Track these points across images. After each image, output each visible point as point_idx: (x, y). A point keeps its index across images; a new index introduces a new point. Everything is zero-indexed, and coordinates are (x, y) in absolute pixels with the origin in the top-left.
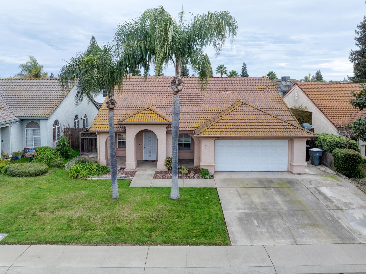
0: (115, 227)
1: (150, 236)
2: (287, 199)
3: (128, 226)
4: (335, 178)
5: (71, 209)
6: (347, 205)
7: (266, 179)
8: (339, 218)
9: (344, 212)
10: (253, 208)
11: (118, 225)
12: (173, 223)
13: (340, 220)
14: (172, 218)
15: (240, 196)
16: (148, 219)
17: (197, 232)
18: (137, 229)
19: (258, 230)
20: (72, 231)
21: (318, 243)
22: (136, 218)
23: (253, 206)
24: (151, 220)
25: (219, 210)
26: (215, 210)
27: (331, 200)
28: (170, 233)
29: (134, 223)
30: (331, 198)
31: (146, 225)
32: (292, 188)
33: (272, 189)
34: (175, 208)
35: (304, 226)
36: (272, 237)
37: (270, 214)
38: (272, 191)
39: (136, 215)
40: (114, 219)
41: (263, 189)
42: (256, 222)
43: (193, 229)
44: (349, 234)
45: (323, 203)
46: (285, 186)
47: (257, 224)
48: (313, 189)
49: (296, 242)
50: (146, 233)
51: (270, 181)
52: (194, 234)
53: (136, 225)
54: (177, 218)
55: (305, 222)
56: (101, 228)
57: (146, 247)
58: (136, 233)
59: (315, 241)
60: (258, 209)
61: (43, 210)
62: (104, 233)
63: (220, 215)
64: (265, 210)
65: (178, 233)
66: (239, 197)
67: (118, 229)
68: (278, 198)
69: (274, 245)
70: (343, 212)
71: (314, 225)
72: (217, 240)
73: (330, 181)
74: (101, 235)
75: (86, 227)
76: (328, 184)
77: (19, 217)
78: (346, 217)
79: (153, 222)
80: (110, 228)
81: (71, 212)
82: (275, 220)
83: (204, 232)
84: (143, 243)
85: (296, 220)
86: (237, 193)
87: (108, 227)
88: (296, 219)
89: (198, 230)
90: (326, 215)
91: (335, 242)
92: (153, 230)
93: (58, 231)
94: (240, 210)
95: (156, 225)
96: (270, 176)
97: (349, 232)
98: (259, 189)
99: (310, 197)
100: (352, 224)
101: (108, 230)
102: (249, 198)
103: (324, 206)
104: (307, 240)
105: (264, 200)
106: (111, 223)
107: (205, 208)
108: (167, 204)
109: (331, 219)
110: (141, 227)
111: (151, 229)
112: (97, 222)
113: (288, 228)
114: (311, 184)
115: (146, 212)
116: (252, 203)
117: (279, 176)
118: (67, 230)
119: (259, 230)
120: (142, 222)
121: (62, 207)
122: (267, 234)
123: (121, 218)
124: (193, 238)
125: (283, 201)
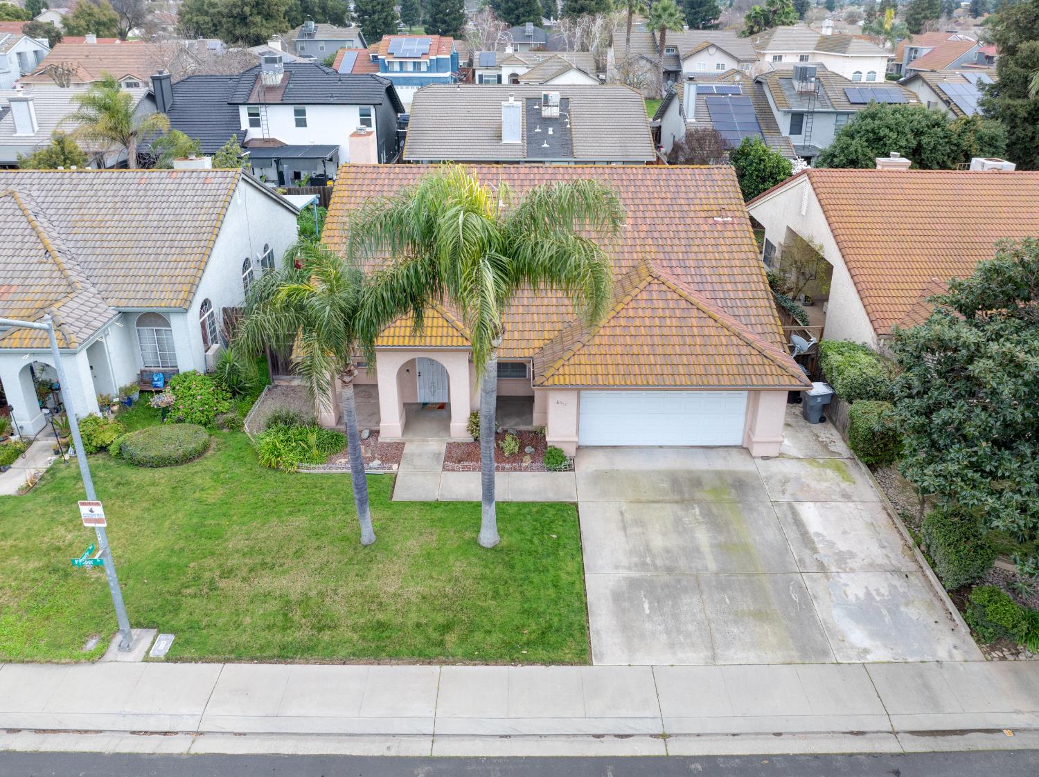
0: (375, 620)
1: (441, 644)
2: (722, 538)
3: (399, 620)
4: (844, 471)
5: (284, 572)
6: (842, 558)
7: (690, 472)
8: (815, 597)
9: (831, 580)
10: (647, 564)
11: (380, 616)
12: (485, 611)
13: (816, 601)
14: (483, 598)
15: (624, 528)
16: (436, 602)
17: (530, 633)
18: (417, 626)
19: (648, 626)
20: (294, 632)
21: (756, 661)
22: (413, 599)
23: (648, 560)
24: (442, 604)
25: (578, 573)
26: (568, 573)
27: (814, 543)
28: (478, 636)
29: (410, 611)
30: (815, 539)
31: (433, 616)
32: (740, 505)
33: (696, 506)
34: (488, 571)
35: (738, 617)
36: (672, 646)
37: (679, 581)
38: (695, 514)
39: (413, 590)
40: (371, 600)
41: (676, 506)
42: (646, 606)
43: (523, 626)
44: (820, 638)
45: (795, 550)
46: (727, 497)
47: (647, 611)
48: (785, 507)
49: (714, 658)
50: (435, 635)
51: (696, 481)
52: (525, 639)
53: (413, 617)
54: (494, 598)
55: (745, 607)
56: (350, 622)
57: (435, 668)
58: (415, 635)
59: (752, 656)
60: (656, 568)
61: (227, 573)
62: (356, 637)
63: (578, 586)
64: (670, 570)
65: (494, 635)
66: (622, 533)
67: (381, 626)
68: (703, 537)
69: (672, 666)
70: (828, 580)
71: (761, 615)
72: (567, 651)
73: (829, 480)
74: (350, 641)
75: (319, 620)
76: (822, 492)
77: (184, 591)
78: (830, 594)
79: (446, 609)
80: (366, 624)
81: (284, 581)
82: (685, 600)
83: (543, 633)
84: (428, 660)
85: (727, 600)
86: (620, 518)
87: (362, 620)
88: (728, 598)
89: (532, 627)
90: (791, 588)
91: (789, 660)
92: (446, 628)
93: (267, 631)
94: (621, 571)
95: (451, 616)
96: (700, 464)
97: (822, 635)
98: (668, 506)
99: (771, 535)
100: (836, 612)
101: (363, 629)
102: (643, 533)
103: (794, 561)
104: (736, 655)
105: (673, 541)
106: (367, 611)
107: (550, 568)
108: (474, 560)
109: (797, 600)
110: (424, 621)
111: (444, 626)
112: (338, 608)
113: (706, 622)
114: (783, 492)
115: (430, 582)
116: (648, 549)
117: (719, 463)
118: (284, 629)
119: (650, 628)
120: (425, 607)
121: (264, 565)
122: (664, 637)
123: (384, 598)
124: (523, 648)
125: (712, 546)
